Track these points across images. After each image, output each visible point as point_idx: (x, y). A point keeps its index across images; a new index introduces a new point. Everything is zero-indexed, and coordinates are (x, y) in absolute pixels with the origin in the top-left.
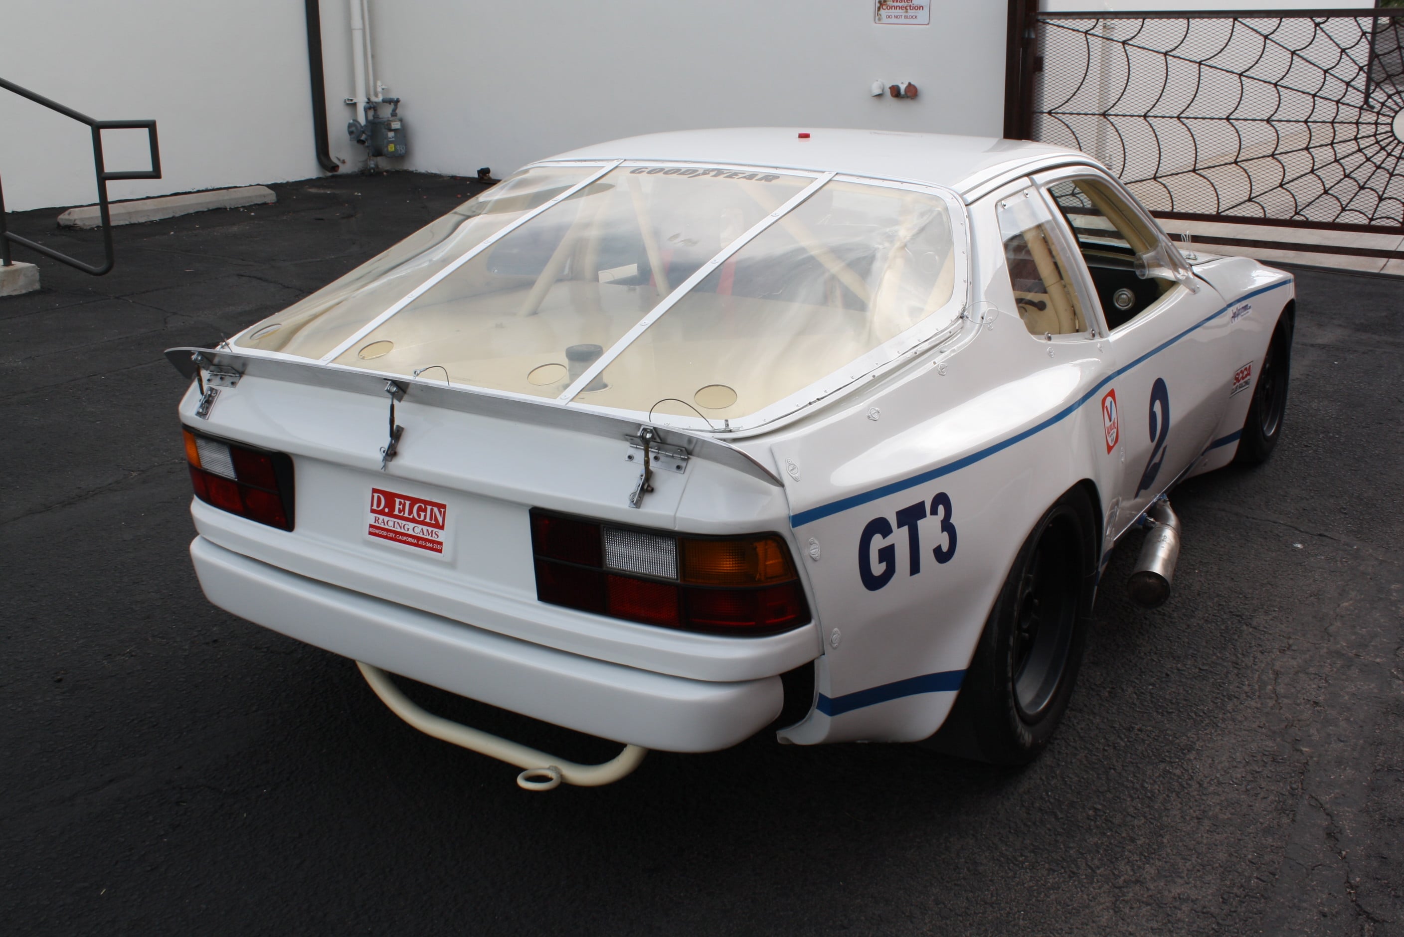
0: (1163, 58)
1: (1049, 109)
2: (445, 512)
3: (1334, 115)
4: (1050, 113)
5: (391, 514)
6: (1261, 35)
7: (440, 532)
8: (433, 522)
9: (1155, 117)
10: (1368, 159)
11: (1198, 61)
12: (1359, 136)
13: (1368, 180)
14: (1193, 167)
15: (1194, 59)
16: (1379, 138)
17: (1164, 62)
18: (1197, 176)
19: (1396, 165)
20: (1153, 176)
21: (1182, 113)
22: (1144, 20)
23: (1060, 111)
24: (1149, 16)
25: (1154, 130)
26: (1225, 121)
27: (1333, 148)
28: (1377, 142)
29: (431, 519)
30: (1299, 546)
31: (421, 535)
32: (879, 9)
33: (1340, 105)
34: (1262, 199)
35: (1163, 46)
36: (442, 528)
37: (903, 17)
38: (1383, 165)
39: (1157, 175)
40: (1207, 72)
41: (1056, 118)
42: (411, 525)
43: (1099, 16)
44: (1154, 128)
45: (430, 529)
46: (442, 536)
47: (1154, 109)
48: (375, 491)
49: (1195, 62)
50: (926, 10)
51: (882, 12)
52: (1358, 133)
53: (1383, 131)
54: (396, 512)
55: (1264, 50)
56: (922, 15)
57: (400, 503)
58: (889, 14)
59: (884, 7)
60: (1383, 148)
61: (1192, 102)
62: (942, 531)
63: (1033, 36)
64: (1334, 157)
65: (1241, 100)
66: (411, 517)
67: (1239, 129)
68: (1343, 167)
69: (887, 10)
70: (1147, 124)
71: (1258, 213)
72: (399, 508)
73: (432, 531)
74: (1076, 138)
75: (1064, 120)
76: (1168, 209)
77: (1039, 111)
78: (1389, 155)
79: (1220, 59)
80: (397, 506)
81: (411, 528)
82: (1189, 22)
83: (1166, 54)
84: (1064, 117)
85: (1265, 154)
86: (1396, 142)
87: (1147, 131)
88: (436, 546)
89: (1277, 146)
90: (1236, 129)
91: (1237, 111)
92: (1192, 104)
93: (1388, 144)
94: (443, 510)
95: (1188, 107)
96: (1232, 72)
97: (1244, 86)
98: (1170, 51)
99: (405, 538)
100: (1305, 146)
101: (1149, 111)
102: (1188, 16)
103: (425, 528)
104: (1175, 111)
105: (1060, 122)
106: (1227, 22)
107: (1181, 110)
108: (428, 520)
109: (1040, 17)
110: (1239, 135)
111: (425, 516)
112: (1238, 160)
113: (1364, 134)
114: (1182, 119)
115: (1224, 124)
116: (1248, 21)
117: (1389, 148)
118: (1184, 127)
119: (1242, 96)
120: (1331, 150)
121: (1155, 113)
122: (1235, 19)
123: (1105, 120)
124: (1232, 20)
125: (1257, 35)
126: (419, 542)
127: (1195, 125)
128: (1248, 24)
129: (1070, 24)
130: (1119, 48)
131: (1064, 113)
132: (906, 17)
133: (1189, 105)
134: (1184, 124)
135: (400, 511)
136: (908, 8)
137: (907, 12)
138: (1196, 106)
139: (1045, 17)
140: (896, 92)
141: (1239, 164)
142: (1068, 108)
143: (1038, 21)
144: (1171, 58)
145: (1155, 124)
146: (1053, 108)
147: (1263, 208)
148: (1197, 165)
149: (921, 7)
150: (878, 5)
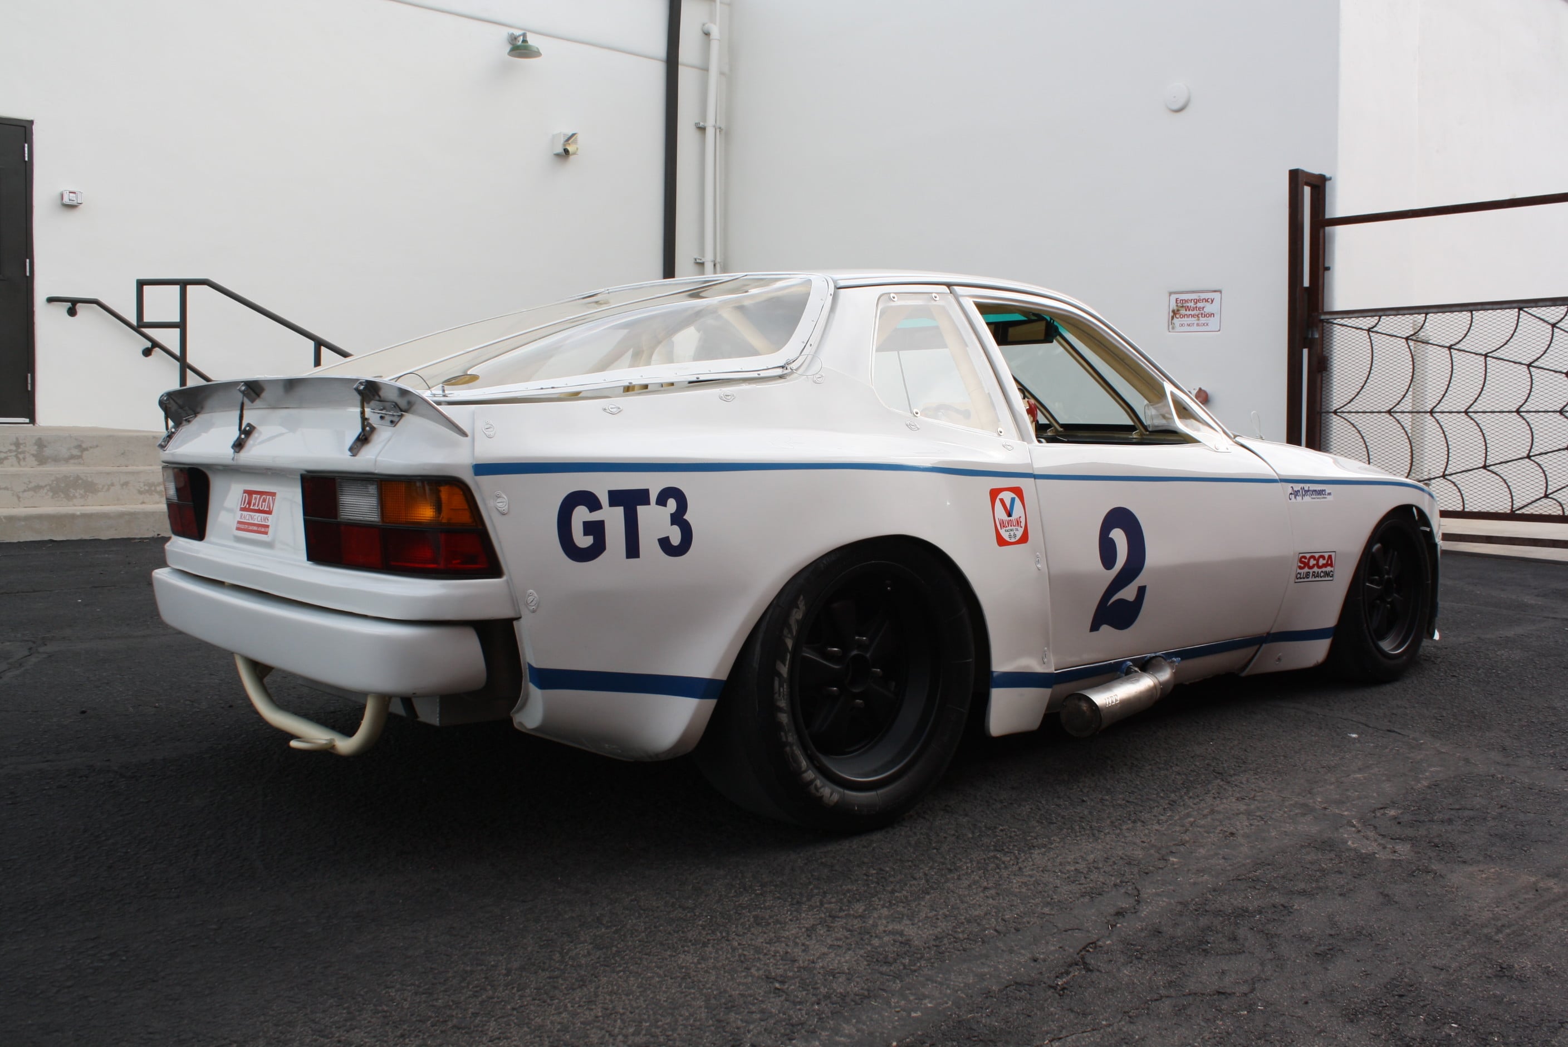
0: (1448, 352)
1: (1335, 409)
2: (274, 500)
4: (1335, 412)
5: (248, 509)
6: (1549, 324)
7: (270, 516)
8: (268, 509)
9: (1442, 413)
11: (1484, 353)
14: (1483, 463)
15: (1480, 351)
17: (1448, 356)
18: (1489, 473)
20: (1441, 474)
21: (1469, 407)
22: (1427, 314)
23: (1345, 410)
24: (1431, 310)
25: (1441, 426)
26: (1515, 414)
30: (1354, 736)
31: (260, 523)
32: (1173, 318)
34: (1559, 496)
35: (1447, 341)
36: (272, 512)
37: (1195, 325)
39: (1447, 472)
40: (1493, 364)
41: (1345, 419)
43: (1380, 313)
44: (1442, 424)
46: (271, 520)
47: (1441, 404)
48: (245, 492)
49: (1481, 354)
50: (1217, 316)
51: (1175, 320)
54: (252, 507)
55: (1552, 338)
56: (1213, 322)
57: (255, 498)
58: (1182, 323)
59: (1178, 316)
61: (1479, 396)
62: (672, 524)
63: (1317, 336)
65: (1531, 391)
66: (258, 508)
67: (1531, 422)
69: (1180, 319)
70: (1434, 420)
71: (1557, 511)
72: (254, 503)
73: (266, 518)
74: (1362, 437)
75: (1350, 420)
76: (1459, 508)
77: (1327, 411)
79: (1507, 350)
81: (257, 518)
82: (1472, 315)
83: (1450, 348)
84: (1349, 416)
85: (1560, 447)
87: (1434, 427)
88: (267, 530)
90: (1528, 422)
91: (1527, 403)
92: (1480, 398)
94: (274, 498)
95: (1475, 401)
96: (1521, 364)
97: (1533, 378)
98: (1454, 345)
99: (252, 528)
101: (1435, 407)
102: (1471, 308)
103: (264, 516)
105: (1346, 422)
106: (1512, 312)
107: (1468, 404)
108: (266, 508)
109: (1323, 317)
110: (1531, 429)
112: (1531, 454)
114: (1470, 414)
115: (1514, 418)
116: (1533, 311)
118: (1472, 421)
119: (1532, 387)
121: (1442, 408)
122: (1520, 309)
123: (1391, 418)
124: (1517, 310)
125: (1545, 324)
126: (258, 529)
127: (1484, 420)
128: (1534, 313)
129: (1354, 323)
130: (1403, 344)
131: (1350, 412)
132: (1198, 325)
133: (1477, 399)
134: (1472, 419)
136: (1200, 316)
137: (1199, 320)
138: (1484, 400)
139: (1328, 317)
141: (1532, 458)
142: (1353, 407)
143: (1322, 321)
144: (1456, 352)
145: (1442, 420)
146: (1338, 407)
147: (1561, 505)
148: (1488, 461)
149: (1212, 315)
150: (1171, 314)
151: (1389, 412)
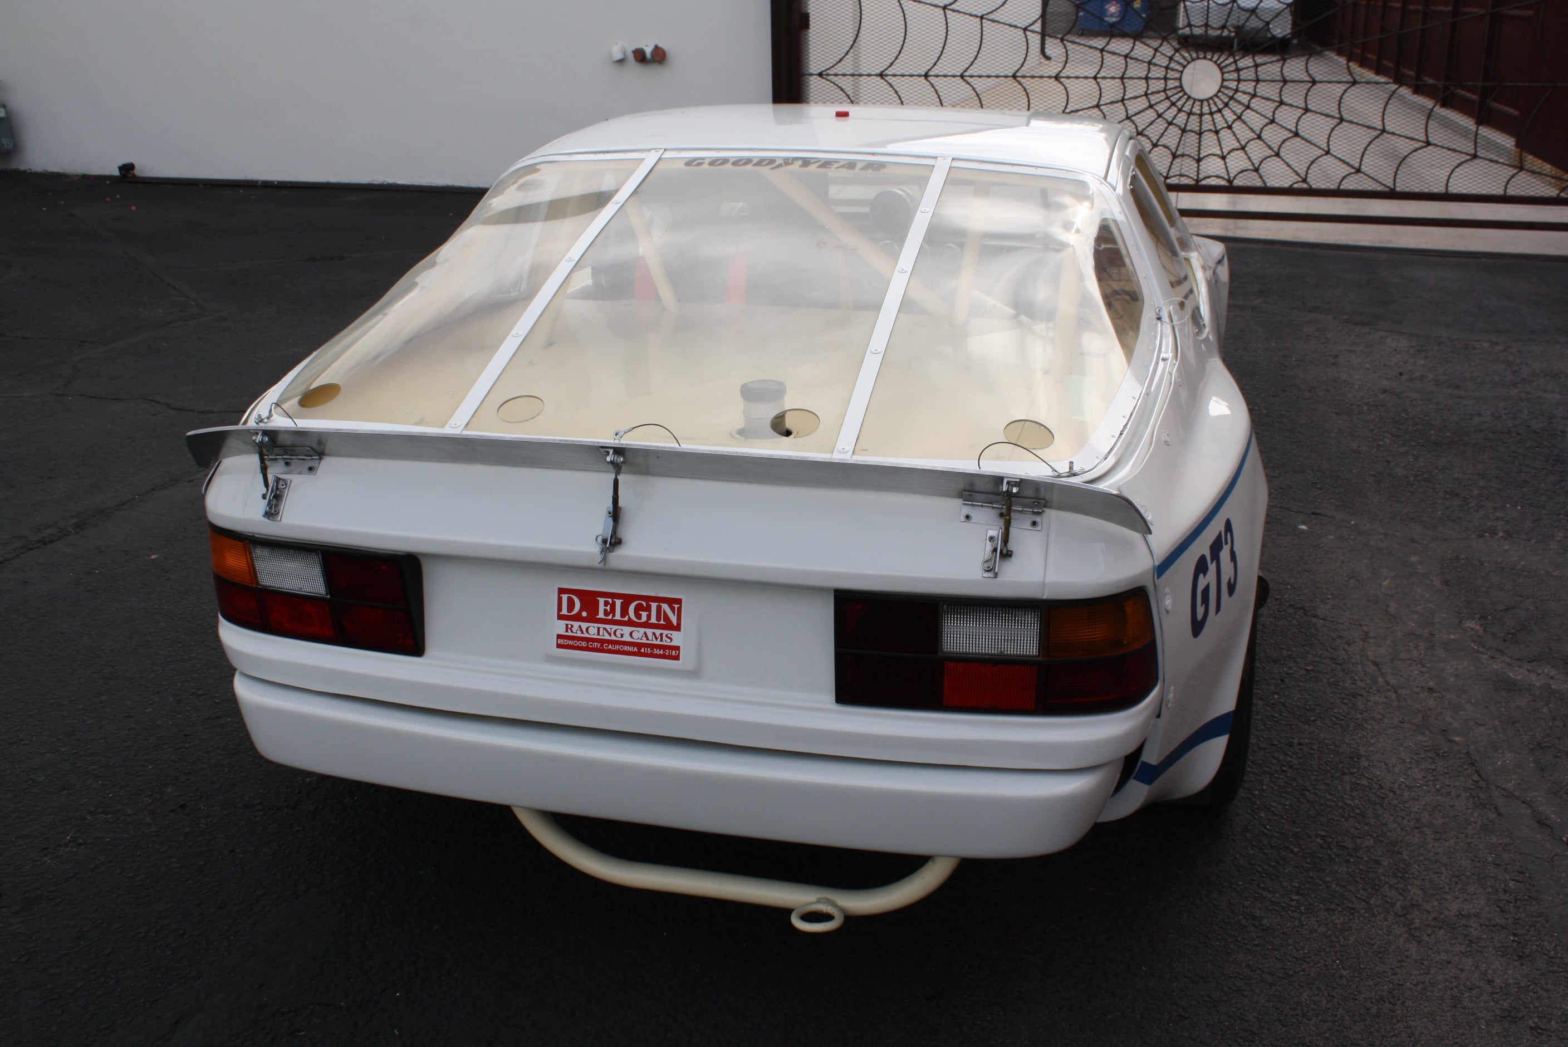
0: (942, 12)
1: (820, 71)
2: (680, 609)
3: (1123, 70)
4: (820, 75)
5: (592, 618)
7: (674, 634)
8: (662, 622)
9: (937, 76)
10: (1160, 116)
11: (980, 15)
12: (1149, 92)
13: (1161, 137)
15: (975, 13)
16: (1169, 93)
17: (942, 16)
19: (1187, 121)
21: (965, 71)
23: (831, 73)
25: (936, 90)
26: (1011, 78)
27: (1124, 105)
28: (1168, 98)
29: (658, 618)
30: (1303, 527)
31: (644, 641)
33: (1128, 60)
36: (678, 628)
38: (1175, 122)
40: (989, 27)
41: (828, 80)
42: (627, 630)
44: (937, 88)
45: (658, 632)
46: (677, 638)
47: (935, 67)
48: (562, 591)
49: (976, 16)
52: (1148, 89)
53: (1172, 86)
54: (601, 615)
57: (606, 603)
60: (1173, 104)
61: (975, 59)
62: (1231, 561)
64: (1125, 114)
65: (1026, 56)
66: (626, 619)
67: (1027, 87)
68: (1134, 123)
70: (928, 84)
72: (605, 610)
73: (661, 635)
75: (836, 83)
77: (808, 73)
78: (1180, 110)
79: (1002, 13)
80: (602, 607)
81: (625, 633)
83: (945, 8)
84: (836, 78)
86: (1186, 97)
87: (928, 92)
88: (672, 653)
89: (1067, 104)
90: (1023, 88)
91: (1023, 68)
92: (976, 62)
93: (1179, 100)
94: (676, 606)
95: (971, 65)
96: (1016, 27)
97: (1029, 42)
99: (617, 647)
100: (1095, 103)
101: (929, 70)
103: (649, 632)
104: (958, 70)
105: (832, 85)
107: (964, 68)
108: (653, 620)
110: (1027, 94)
111: (649, 617)
113: (1154, 90)
115: (1010, 83)
117: (1180, 104)
118: (968, 86)
119: (1027, 52)
120: (1122, 107)
121: (937, 72)
123: (882, 81)
126: (640, 650)
127: (980, 84)
130: (894, 2)
131: (836, 75)
133: (973, 62)
134: (968, 83)
135: (606, 613)
138: (980, 64)
140: (640, 56)
142: (840, 69)
144: (950, 12)
145: (937, 84)
146: (824, 69)
151: (881, 75)
